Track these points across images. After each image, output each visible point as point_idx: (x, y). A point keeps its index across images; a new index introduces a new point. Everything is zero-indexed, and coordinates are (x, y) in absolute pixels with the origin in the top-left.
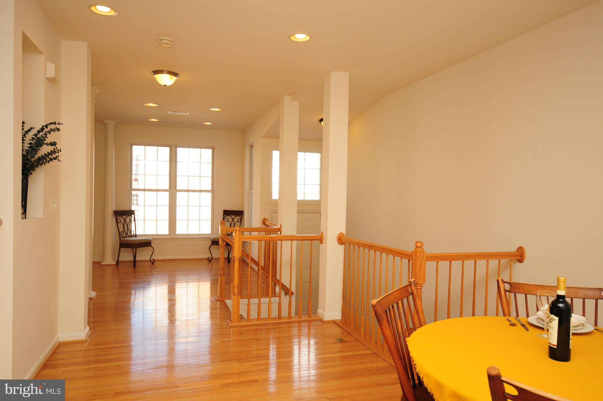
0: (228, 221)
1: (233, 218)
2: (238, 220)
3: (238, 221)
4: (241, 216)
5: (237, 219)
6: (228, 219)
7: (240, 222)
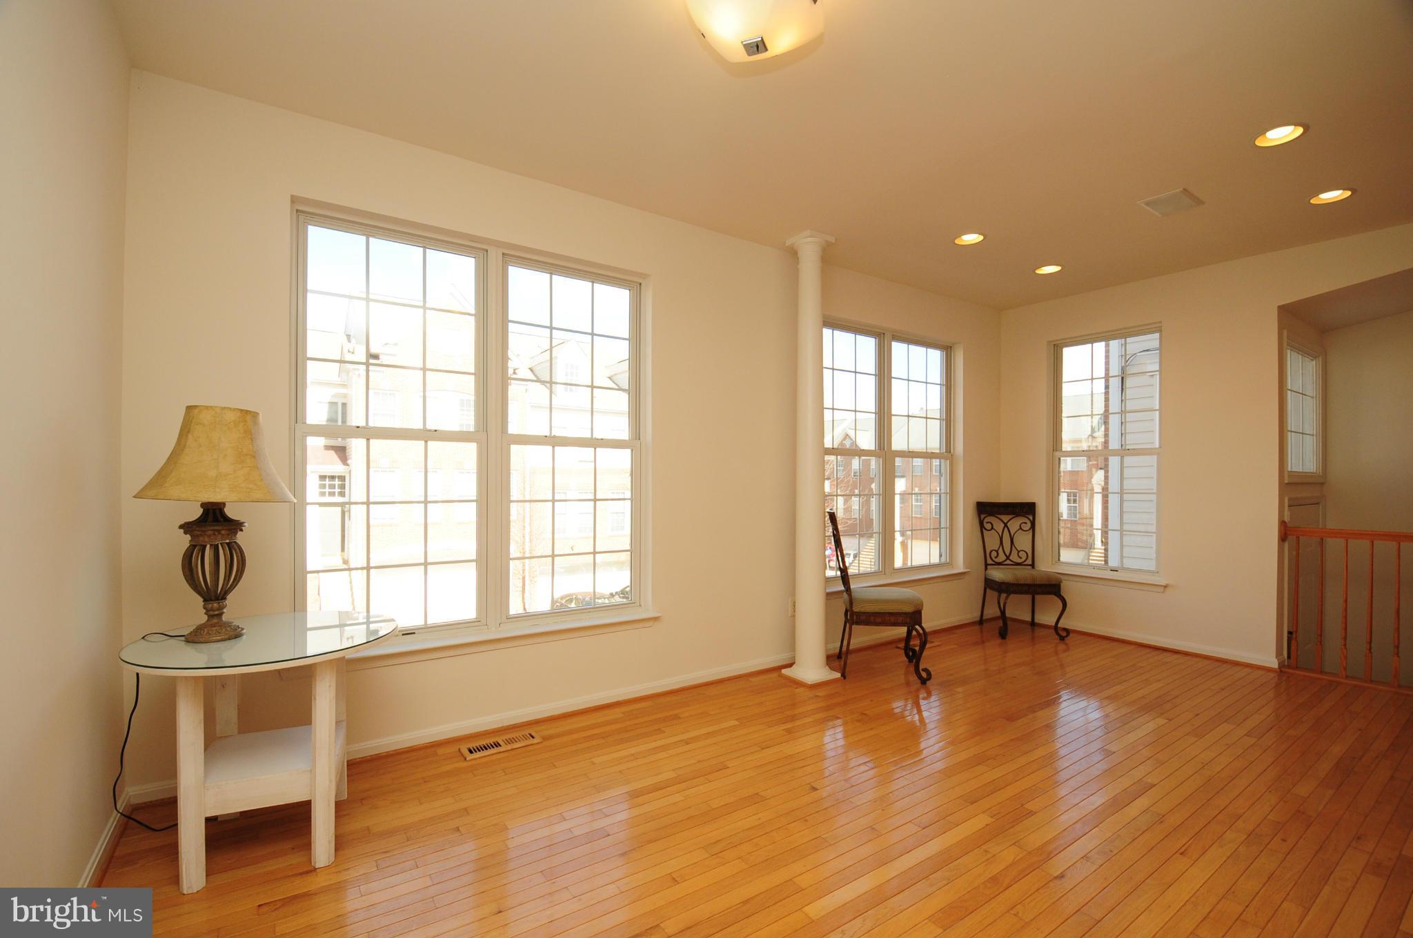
0: (992, 528)
1: (1006, 522)
2: (1020, 526)
3: (1021, 528)
4: (1031, 518)
5: (1019, 523)
6: (991, 523)
7: (1031, 531)
